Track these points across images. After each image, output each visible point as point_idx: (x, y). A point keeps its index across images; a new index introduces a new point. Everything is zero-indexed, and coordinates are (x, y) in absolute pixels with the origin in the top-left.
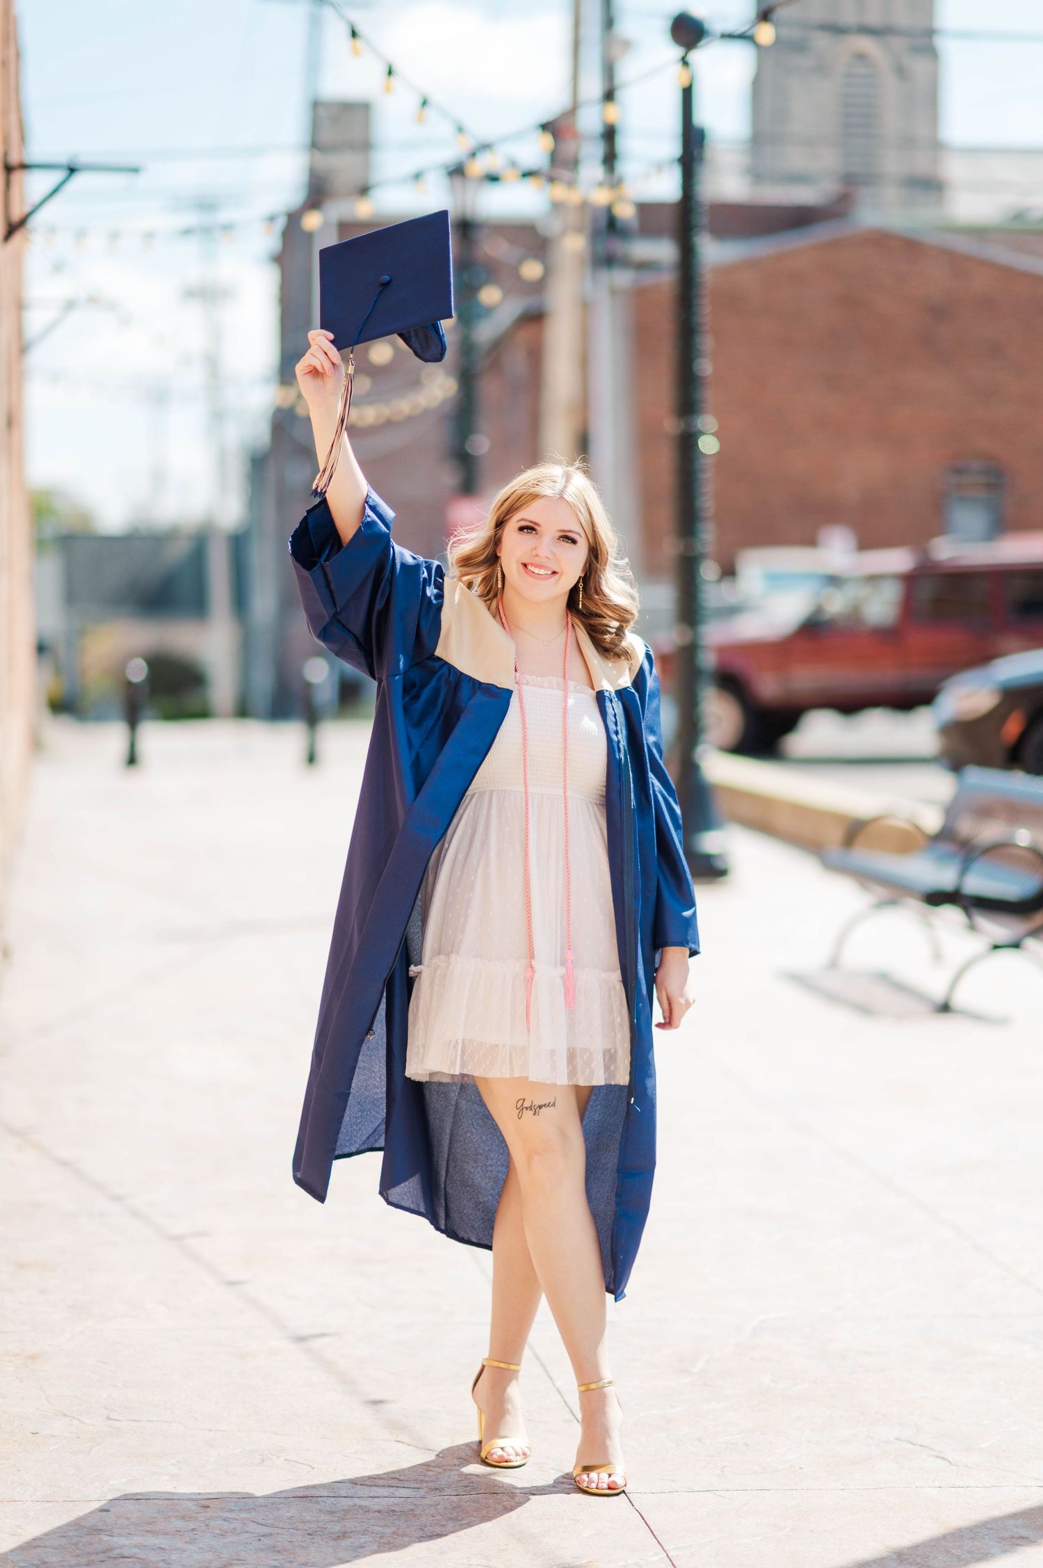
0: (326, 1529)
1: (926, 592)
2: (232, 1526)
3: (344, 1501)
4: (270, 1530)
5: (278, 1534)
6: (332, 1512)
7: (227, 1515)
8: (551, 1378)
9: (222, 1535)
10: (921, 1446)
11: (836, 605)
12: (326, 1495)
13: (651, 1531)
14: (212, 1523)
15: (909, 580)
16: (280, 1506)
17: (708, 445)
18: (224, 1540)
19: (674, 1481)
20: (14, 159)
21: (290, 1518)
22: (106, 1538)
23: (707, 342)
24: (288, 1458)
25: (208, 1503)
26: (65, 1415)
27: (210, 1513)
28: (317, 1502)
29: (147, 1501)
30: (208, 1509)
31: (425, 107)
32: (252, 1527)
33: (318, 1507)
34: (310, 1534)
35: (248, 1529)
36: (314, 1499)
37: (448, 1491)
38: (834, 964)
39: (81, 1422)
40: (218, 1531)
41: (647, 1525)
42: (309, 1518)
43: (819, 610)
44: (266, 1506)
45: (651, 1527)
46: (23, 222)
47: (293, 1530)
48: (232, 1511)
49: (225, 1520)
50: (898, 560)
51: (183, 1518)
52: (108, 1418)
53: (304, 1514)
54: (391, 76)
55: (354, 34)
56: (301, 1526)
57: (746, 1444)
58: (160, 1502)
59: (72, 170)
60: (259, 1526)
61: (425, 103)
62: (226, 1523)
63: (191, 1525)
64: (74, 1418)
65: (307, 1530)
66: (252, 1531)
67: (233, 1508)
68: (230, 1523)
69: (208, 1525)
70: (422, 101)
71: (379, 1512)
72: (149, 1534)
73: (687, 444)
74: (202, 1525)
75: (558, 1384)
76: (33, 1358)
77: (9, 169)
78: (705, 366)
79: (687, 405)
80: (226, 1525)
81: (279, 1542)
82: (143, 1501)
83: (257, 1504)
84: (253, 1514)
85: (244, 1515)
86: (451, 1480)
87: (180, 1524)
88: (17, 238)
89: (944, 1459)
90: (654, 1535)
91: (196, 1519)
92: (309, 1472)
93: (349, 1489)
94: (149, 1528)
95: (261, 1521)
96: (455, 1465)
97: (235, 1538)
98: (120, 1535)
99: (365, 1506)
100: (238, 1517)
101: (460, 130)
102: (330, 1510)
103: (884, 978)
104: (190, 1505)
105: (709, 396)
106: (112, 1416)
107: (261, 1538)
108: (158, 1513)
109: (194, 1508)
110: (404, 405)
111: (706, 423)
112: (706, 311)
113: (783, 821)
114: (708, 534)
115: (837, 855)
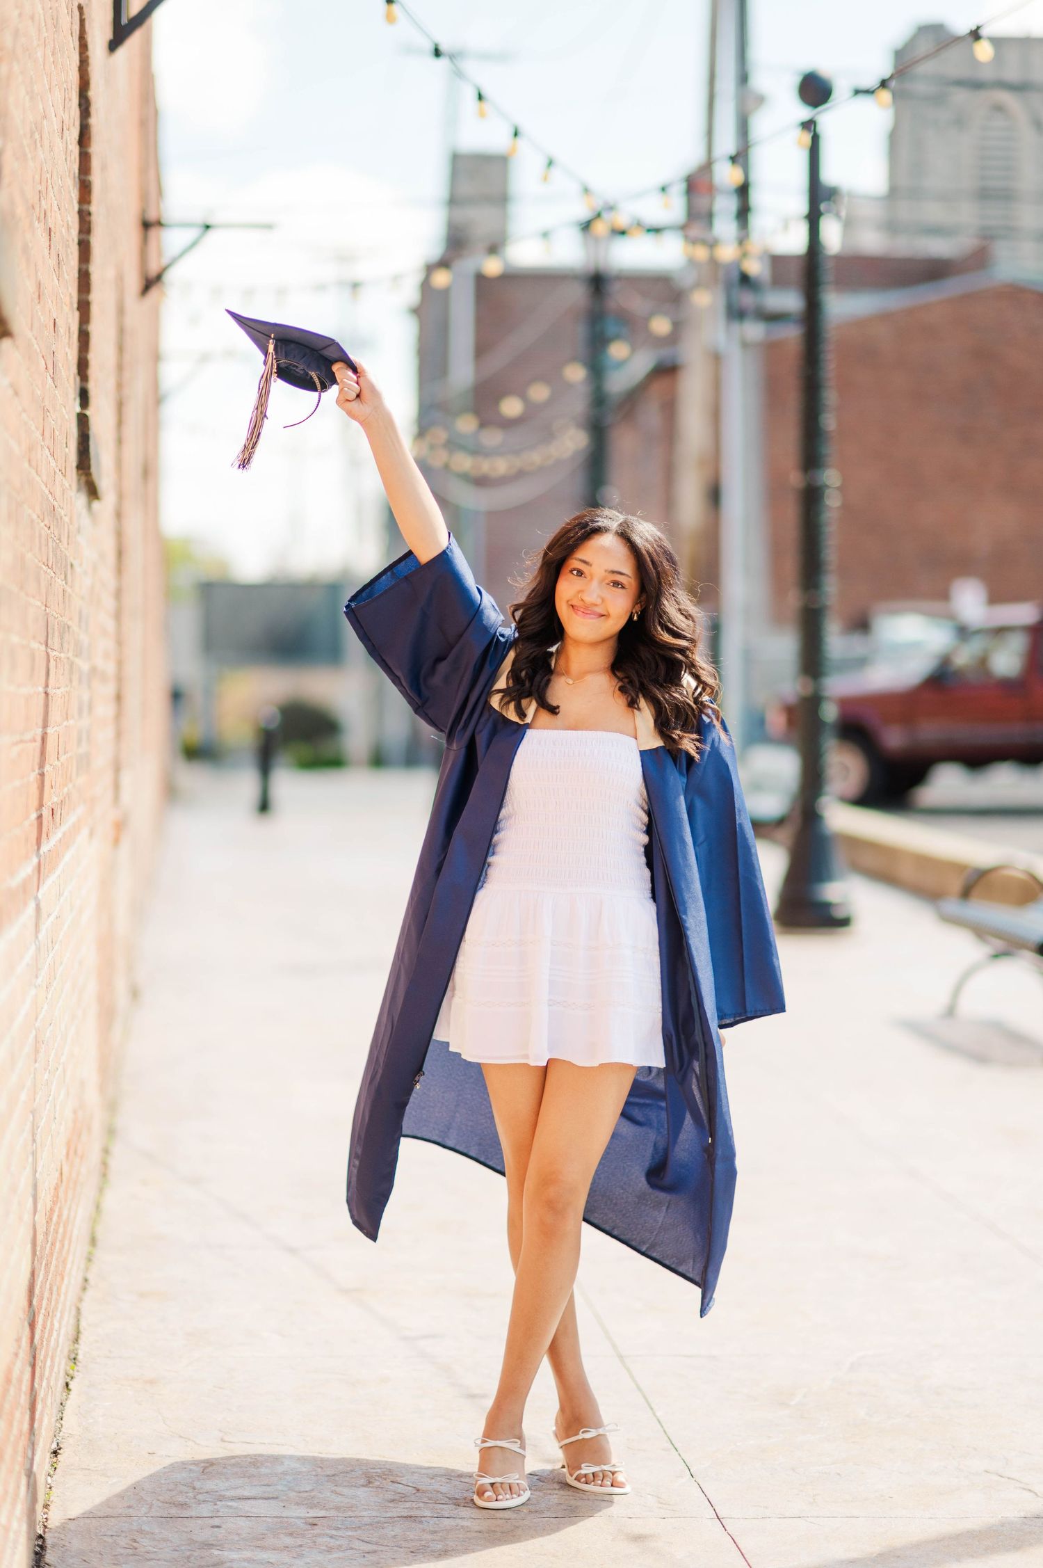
0: (428, 1547)
2: (338, 1543)
3: (447, 1522)
4: (375, 1547)
5: (382, 1551)
6: (436, 1532)
7: (334, 1532)
8: (651, 1409)
9: (328, 1551)
10: (1009, 1478)
11: (964, 658)
12: (429, 1515)
13: (742, 1555)
14: (319, 1540)
15: (1035, 632)
16: (385, 1525)
17: (832, 502)
18: (330, 1556)
19: (766, 1507)
20: (152, 216)
21: (394, 1537)
22: (216, 1552)
23: (830, 397)
24: (395, 1480)
25: (315, 1521)
26: (181, 1437)
27: (317, 1530)
28: (421, 1522)
29: (257, 1518)
30: (316, 1527)
31: (551, 167)
32: (357, 1544)
33: (421, 1526)
34: (412, 1552)
35: (353, 1546)
36: (418, 1519)
37: (549, 1514)
38: (950, 1012)
39: (195, 1443)
40: (324, 1548)
41: (739, 1548)
42: (412, 1537)
43: (946, 662)
44: (371, 1525)
45: (743, 1551)
46: (159, 278)
47: (395, 1548)
48: (339, 1529)
49: (331, 1537)
50: (1023, 613)
51: (291, 1534)
52: (223, 1440)
53: (408, 1533)
54: (517, 137)
55: (480, 97)
56: (404, 1544)
57: (839, 1474)
58: (269, 1520)
59: (208, 227)
60: (365, 1544)
61: (550, 163)
62: (332, 1540)
63: (299, 1542)
64: (189, 1440)
65: (409, 1548)
66: (357, 1548)
67: (340, 1526)
68: (337, 1540)
69: (315, 1542)
70: (546, 162)
71: (480, 1532)
72: (258, 1549)
73: (811, 498)
74: (309, 1541)
75: (658, 1414)
76: (152, 1382)
77: (146, 225)
78: (830, 422)
79: (811, 459)
80: (333, 1543)
81: (383, 1558)
82: (253, 1518)
83: (363, 1523)
84: (359, 1532)
85: (350, 1533)
86: (551, 1503)
87: (289, 1541)
88: (154, 292)
89: (1030, 1490)
90: (744, 1558)
91: (303, 1536)
92: (414, 1494)
93: (452, 1510)
94: (259, 1543)
95: (366, 1539)
96: (555, 1489)
97: (341, 1554)
98: (230, 1550)
99: (467, 1526)
100: (343, 1535)
101: (586, 190)
102: (433, 1529)
103: (1000, 1029)
104: (298, 1523)
105: (831, 450)
106: (226, 1439)
107: (365, 1555)
108: (268, 1530)
109: (302, 1526)
110: (535, 457)
111: (831, 477)
112: (831, 366)
113: (906, 871)
114: (832, 587)
115: (953, 906)
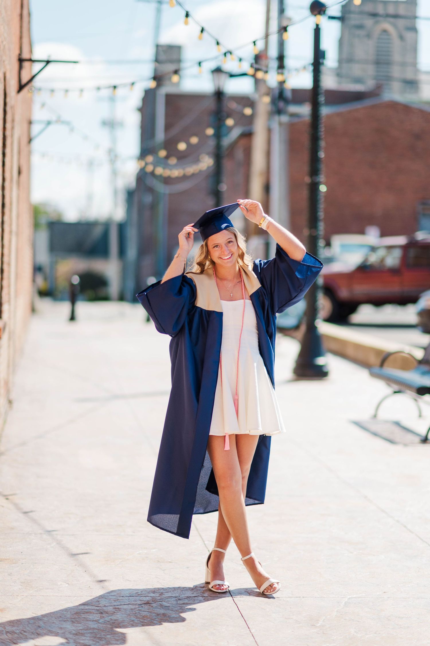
1: (412, 253)
11: (373, 259)
15: (405, 248)
17: (323, 188)
20: (23, 56)
23: (322, 144)
31: (203, 32)
38: (375, 416)
43: (366, 260)
46: (27, 84)
50: (401, 240)
59: (48, 62)
61: (202, 30)
70: (201, 29)
73: (314, 188)
77: (21, 61)
78: (322, 155)
79: (314, 171)
88: (25, 90)
101: (218, 43)
103: (397, 424)
105: (323, 167)
110: (191, 170)
111: (322, 178)
112: (322, 129)
113: (350, 351)
114: (321, 226)
115: (377, 370)
